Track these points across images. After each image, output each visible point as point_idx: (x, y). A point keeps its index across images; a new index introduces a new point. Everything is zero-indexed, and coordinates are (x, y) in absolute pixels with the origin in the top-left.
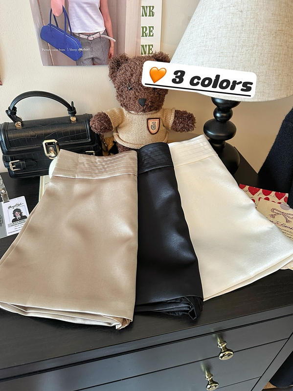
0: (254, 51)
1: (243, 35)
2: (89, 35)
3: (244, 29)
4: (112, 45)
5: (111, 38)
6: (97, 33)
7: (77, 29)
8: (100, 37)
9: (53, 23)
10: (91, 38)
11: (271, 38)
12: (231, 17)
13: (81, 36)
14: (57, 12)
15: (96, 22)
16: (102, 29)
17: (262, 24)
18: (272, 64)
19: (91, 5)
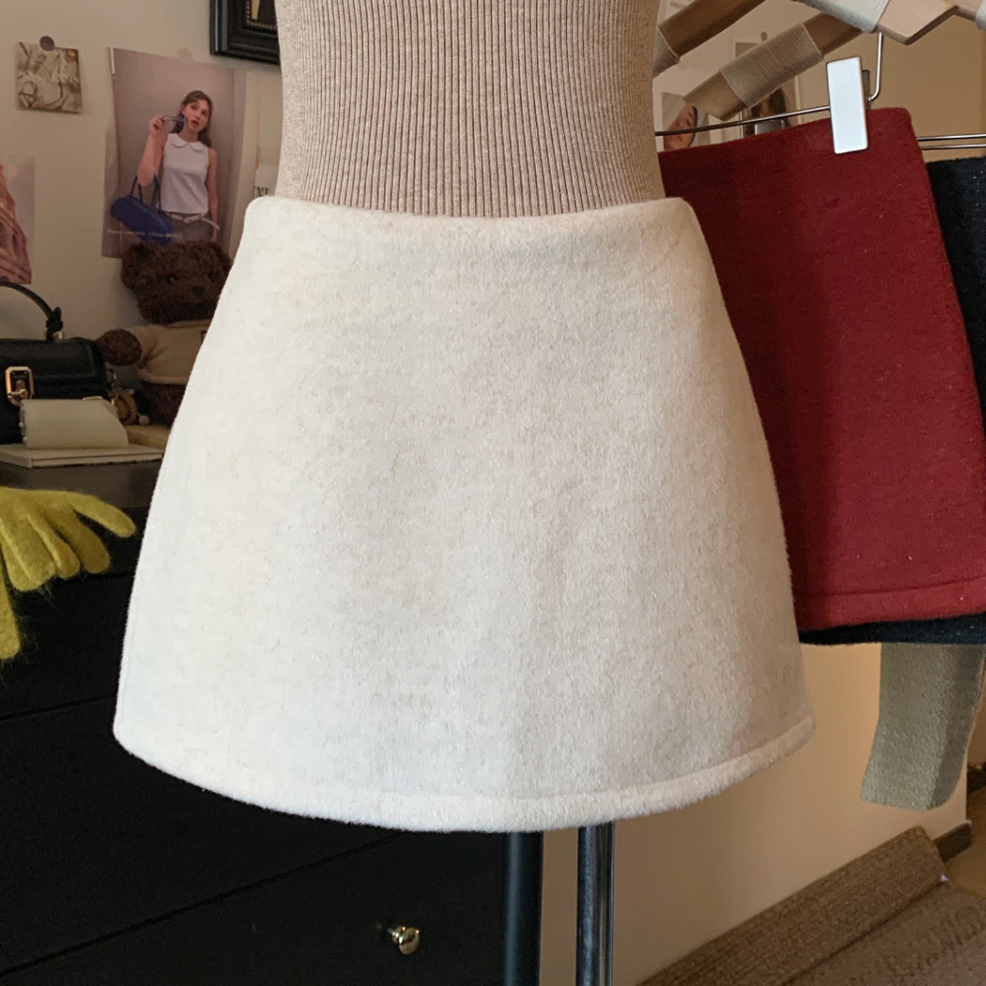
2: (185, 216)
4: (215, 233)
5: (213, 224)
6: (197, 214)
7: (169, 205)
8: (200, 221)
9: (136, 194)
10: (187, 220)
13: (174, 216)
14: (145, 180)
15: (197, 200)
16: (203, 210)
19: (194, 177)
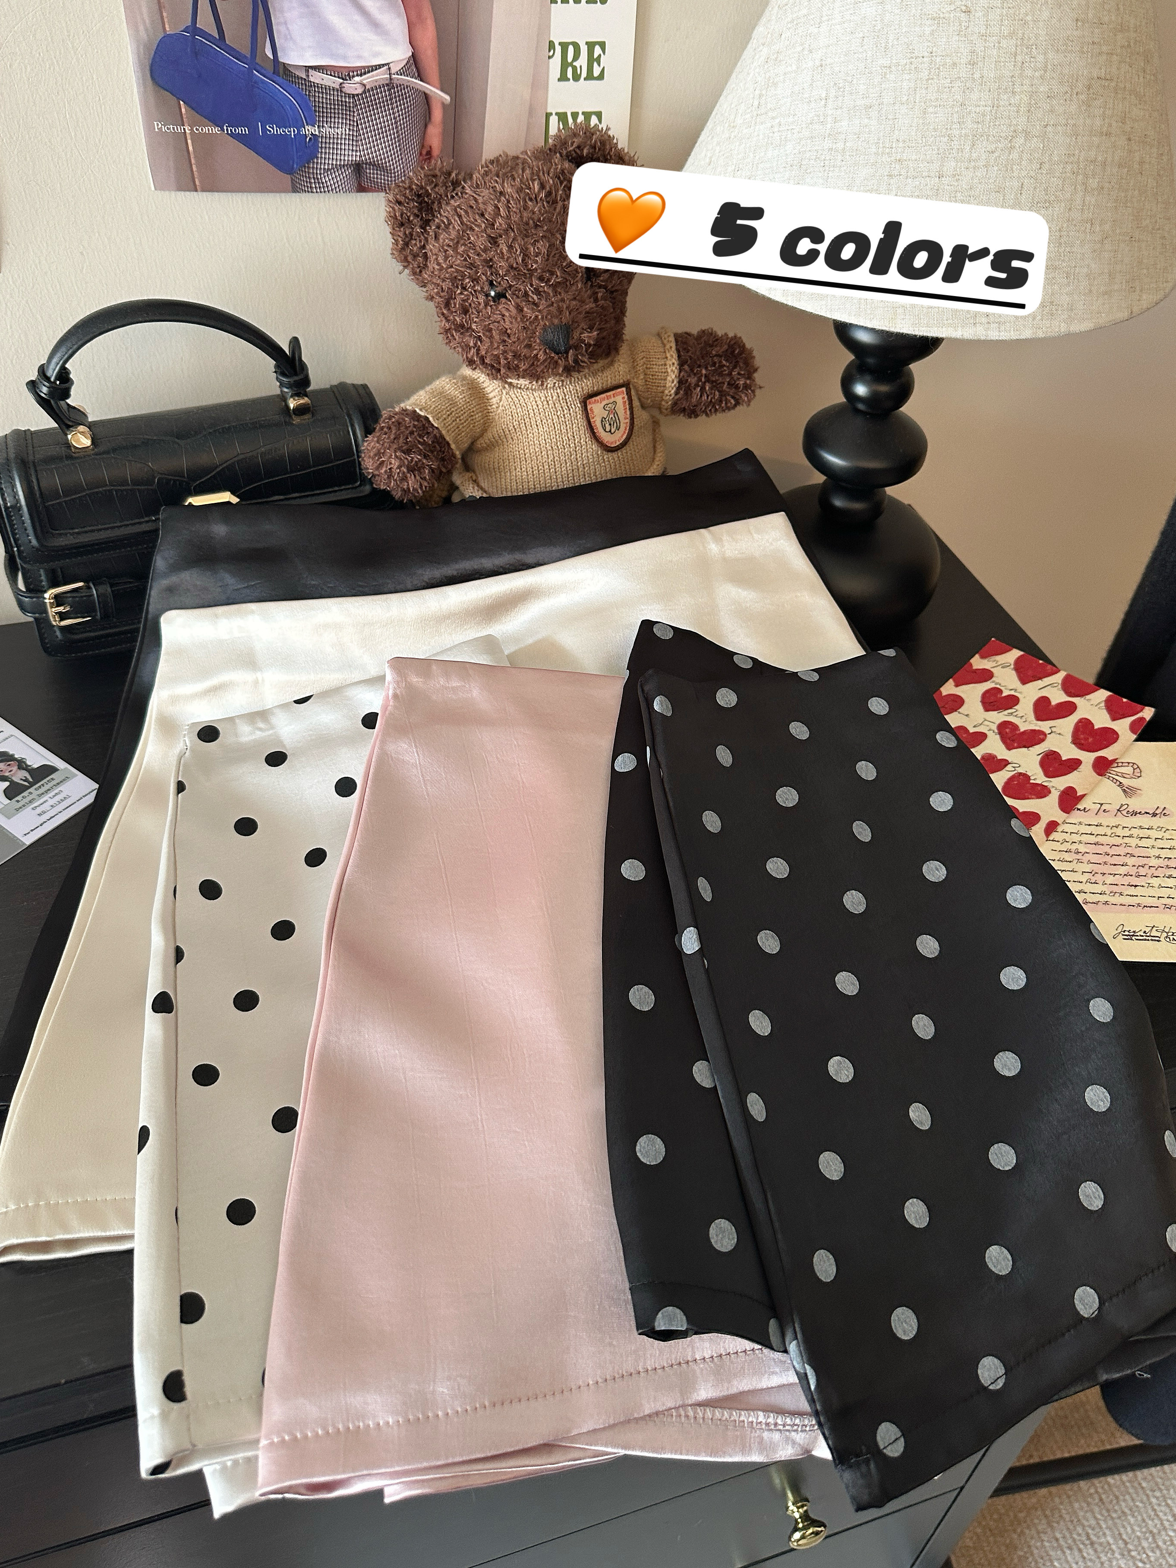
0: (1015, 155)
1: (974, 96)
2: (346, 74)
3: (977, 75)
4: (437, 114)
5: (431, 88)
6: (380, 66)
7: (299, 47)
8: (390, 84)
9: (206, 23)
10: (353, 87)
11: (1073, 108)
12: (928, 30)
13: (317, 77)
15: (376, 25)
16: (398, 54)
17: (1041, 58)
18: (1079, 201)
